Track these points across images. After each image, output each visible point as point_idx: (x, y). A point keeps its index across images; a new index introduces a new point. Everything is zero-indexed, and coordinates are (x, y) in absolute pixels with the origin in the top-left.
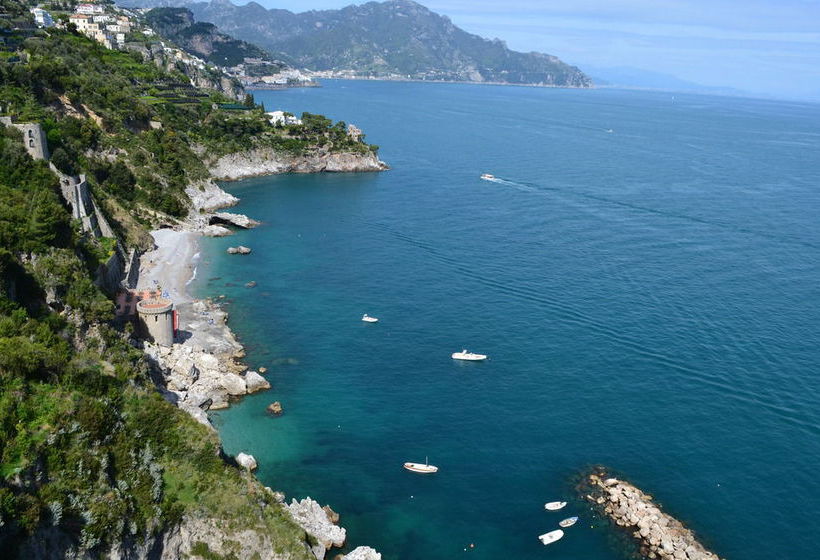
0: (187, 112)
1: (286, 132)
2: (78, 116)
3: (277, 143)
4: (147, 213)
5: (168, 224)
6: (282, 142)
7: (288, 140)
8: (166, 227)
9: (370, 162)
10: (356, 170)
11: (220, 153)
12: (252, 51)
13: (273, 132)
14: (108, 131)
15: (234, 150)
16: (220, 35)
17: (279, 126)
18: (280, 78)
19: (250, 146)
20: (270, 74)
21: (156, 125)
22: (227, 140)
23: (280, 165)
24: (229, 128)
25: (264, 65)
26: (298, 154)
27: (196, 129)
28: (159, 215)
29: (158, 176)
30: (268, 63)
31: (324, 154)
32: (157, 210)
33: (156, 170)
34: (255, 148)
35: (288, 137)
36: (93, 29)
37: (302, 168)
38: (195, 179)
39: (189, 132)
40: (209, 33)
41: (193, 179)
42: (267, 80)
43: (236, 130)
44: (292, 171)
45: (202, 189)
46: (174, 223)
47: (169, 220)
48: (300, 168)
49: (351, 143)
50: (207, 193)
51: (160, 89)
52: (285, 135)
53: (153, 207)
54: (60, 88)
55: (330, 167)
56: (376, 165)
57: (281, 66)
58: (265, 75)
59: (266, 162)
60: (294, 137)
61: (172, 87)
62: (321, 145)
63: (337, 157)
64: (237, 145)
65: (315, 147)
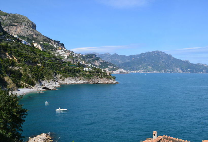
0: (58, 66)
1: (88, 72)
2: (10, 58)
3: (84, 76)
4: (23, 84)
5: (29, 87)
6: (86, 75)
7: (88, 75)
8: (28, 88)
9: (112, 81)
10: (108, 83)
11: (66, 77)
12: (110, 64)
13: (84, 73)
14: (18, 63)
15: (70, 76)
16: (102, 60)
17: (86, 71)
18: (118, 71)
19: (76, 76)
20: (115, 70)
21: (39, 65)
22: (68, 74)
23: (85, 82)
24: (69, 71)
25: (114, 68)
26: (90, 79)
27: (60, 70)
28: (26, 85)
29: (29, 74)
30: (115, 67)
31: (98, 79)
32: (26, 83)
33: (29, 73)
34: (77, 76)
35: (88, 74)
36: (38, 46)
37: (91, 83)
38: (47, 79)
39: (57, 71)
40: (99, 60)
41: (46, 79)
42: (114, 72)
43: (72, 71)
44: (88, 83)
45: (49, 82)
46: (30, 87)
47: (29, 86)
48: (90, 82)
49: (107, 76)
50: (50, 83)
51: (52, 60)
52: (87, 73)
53: (25, 82)
54: (6, 51)
55: (99, 82)
56: (114, 82)
57: (118, 68)
58: (114, 71)
59: (80, 81)
60: (90, 74)
61: (56, 60)
62: (98, 76)
63: (102, 79)
64: (71, 75)
65: (95, 76)
